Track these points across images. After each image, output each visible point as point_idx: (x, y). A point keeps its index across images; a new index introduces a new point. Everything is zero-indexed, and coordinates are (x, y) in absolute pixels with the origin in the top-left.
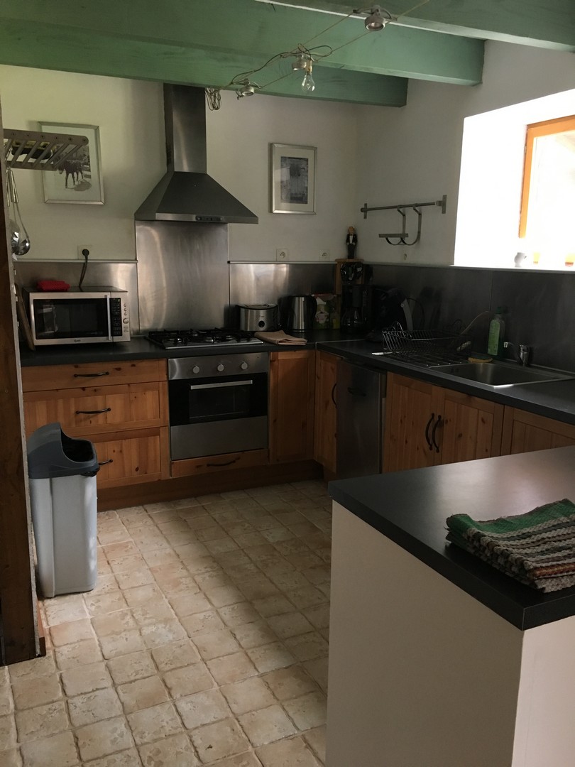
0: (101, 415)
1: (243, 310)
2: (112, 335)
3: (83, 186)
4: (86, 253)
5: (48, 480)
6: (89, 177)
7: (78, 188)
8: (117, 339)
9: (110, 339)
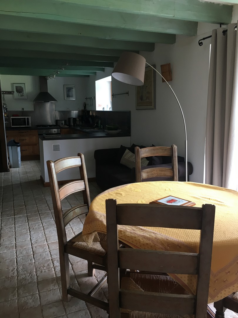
0: (24, 141)
1: (58, 121)
2: (27, 125)
3: (22, 96)
4: (23, 109)
5: (11, 147)
6: (23, 93)
7: (21, 96)
8: (28, 126)
9: (27, 126)
